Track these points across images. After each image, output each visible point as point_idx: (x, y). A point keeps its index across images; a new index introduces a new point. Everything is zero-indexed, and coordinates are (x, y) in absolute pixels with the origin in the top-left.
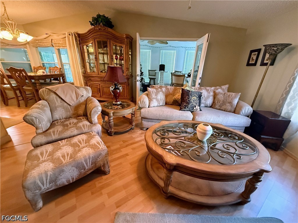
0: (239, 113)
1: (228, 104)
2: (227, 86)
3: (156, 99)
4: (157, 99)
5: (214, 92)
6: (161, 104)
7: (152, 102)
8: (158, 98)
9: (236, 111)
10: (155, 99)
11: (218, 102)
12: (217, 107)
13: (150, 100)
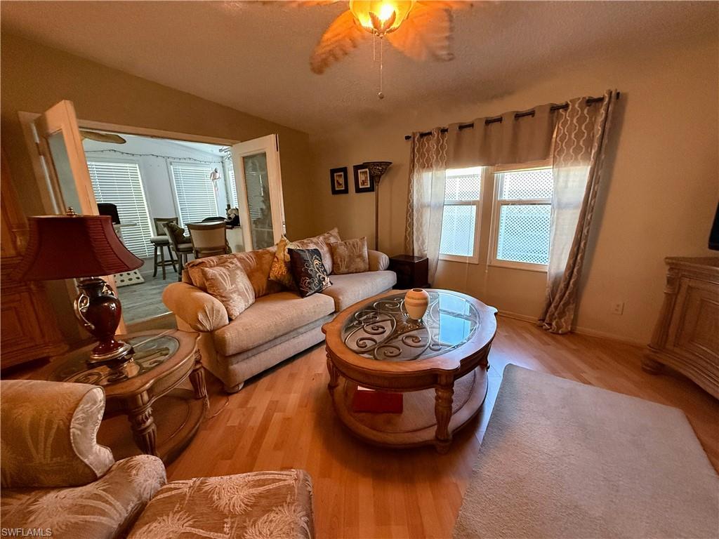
0: (377, 269)
1: (358, 260)
2: (336, 230)
3: (237, 293)
4: (238, 291)
5: (329, 245)
6: (251, 302)
7: (232, 304)
8: (239, 286)
9: (372, 267)
10: (235, 292)
11: (341, 261)
12: (343, 269)
13: (225, 300)
